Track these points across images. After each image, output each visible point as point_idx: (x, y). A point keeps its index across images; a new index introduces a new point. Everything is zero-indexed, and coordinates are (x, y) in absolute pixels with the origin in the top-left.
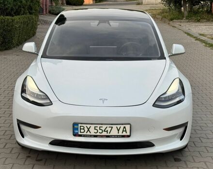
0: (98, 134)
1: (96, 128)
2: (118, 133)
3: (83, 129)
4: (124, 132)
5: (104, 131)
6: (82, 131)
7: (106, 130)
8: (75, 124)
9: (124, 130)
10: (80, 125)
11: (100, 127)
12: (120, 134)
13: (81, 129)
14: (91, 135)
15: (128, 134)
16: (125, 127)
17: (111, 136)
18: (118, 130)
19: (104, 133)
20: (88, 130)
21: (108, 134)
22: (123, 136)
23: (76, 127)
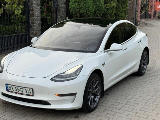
0: (17, 92)
1: (16, 88)
2: (27, 93)
3: (10, 88)
4: (30, 93)
5: (20, 91)
6: (10, 89)
7: (20, 90)
8: (6, 84)
9: (30, 92)
10: (8, 85)
11: (17, 88)
12: (28, 93)
13: (9, 88)
14: (14, 92)
15: (32, 94)
16: (29, 90)
17: (23, 94)
18: (26, 91)
19: (20, 92)
20: (12, 89)
21: (22, 93)
22: (29, 95)
23: (7, 86)
